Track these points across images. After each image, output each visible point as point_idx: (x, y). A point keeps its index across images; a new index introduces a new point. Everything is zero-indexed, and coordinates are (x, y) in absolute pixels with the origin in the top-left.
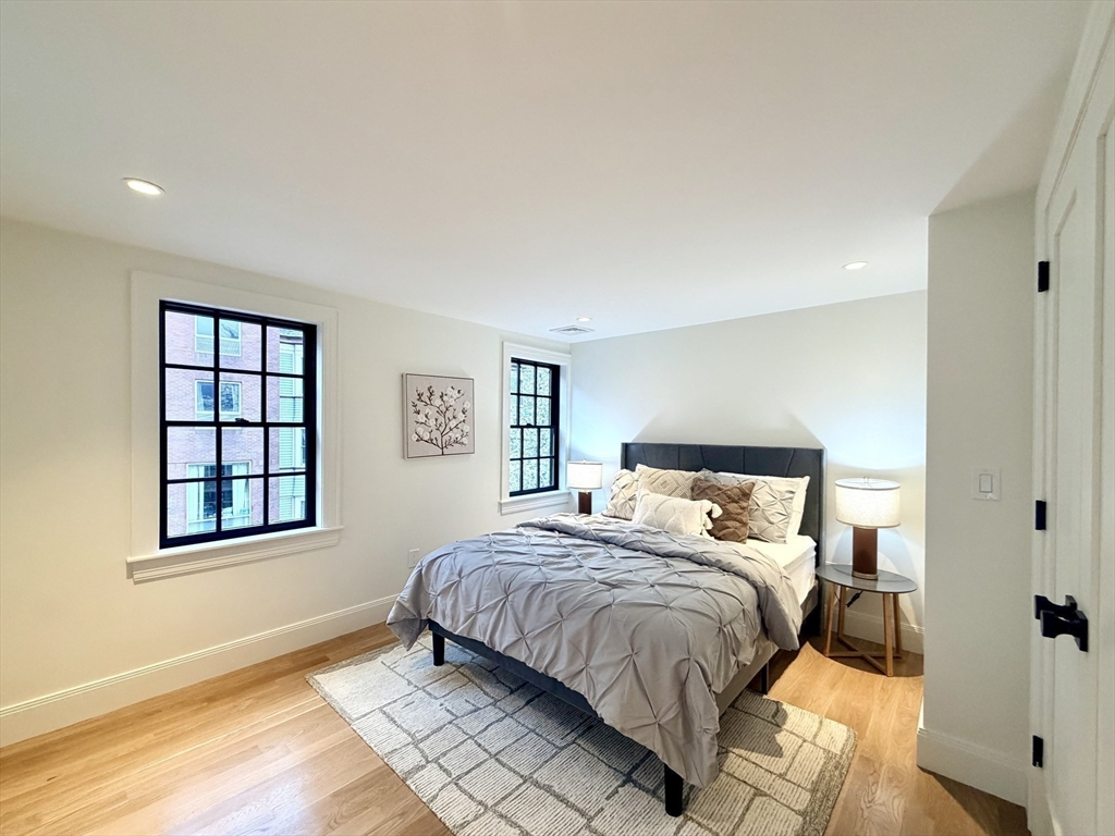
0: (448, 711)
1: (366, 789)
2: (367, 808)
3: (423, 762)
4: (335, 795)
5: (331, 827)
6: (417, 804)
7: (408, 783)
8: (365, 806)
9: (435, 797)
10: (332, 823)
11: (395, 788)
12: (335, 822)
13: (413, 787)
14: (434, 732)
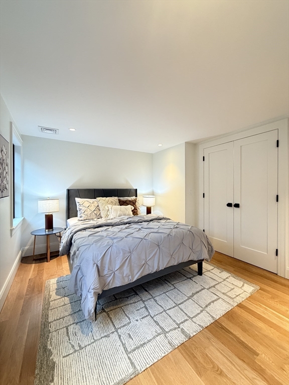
0: (143, 318)
1: (195, 357)
2: (207, 355)
3: (179, 329)
4: (200, 374)
5: (221, 372)
6: (202, 333)
7: (192, 336)
8: (205, 357)
9: (200, 326)
10: (219, 372)
11: (194, 342)
12: (217, 371)
13: (195, 334)
14: (158, 324)
